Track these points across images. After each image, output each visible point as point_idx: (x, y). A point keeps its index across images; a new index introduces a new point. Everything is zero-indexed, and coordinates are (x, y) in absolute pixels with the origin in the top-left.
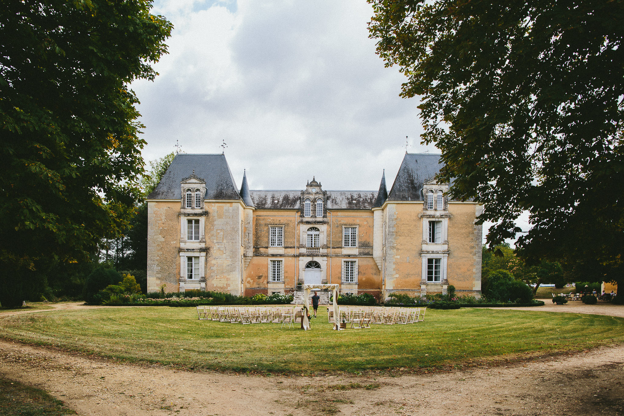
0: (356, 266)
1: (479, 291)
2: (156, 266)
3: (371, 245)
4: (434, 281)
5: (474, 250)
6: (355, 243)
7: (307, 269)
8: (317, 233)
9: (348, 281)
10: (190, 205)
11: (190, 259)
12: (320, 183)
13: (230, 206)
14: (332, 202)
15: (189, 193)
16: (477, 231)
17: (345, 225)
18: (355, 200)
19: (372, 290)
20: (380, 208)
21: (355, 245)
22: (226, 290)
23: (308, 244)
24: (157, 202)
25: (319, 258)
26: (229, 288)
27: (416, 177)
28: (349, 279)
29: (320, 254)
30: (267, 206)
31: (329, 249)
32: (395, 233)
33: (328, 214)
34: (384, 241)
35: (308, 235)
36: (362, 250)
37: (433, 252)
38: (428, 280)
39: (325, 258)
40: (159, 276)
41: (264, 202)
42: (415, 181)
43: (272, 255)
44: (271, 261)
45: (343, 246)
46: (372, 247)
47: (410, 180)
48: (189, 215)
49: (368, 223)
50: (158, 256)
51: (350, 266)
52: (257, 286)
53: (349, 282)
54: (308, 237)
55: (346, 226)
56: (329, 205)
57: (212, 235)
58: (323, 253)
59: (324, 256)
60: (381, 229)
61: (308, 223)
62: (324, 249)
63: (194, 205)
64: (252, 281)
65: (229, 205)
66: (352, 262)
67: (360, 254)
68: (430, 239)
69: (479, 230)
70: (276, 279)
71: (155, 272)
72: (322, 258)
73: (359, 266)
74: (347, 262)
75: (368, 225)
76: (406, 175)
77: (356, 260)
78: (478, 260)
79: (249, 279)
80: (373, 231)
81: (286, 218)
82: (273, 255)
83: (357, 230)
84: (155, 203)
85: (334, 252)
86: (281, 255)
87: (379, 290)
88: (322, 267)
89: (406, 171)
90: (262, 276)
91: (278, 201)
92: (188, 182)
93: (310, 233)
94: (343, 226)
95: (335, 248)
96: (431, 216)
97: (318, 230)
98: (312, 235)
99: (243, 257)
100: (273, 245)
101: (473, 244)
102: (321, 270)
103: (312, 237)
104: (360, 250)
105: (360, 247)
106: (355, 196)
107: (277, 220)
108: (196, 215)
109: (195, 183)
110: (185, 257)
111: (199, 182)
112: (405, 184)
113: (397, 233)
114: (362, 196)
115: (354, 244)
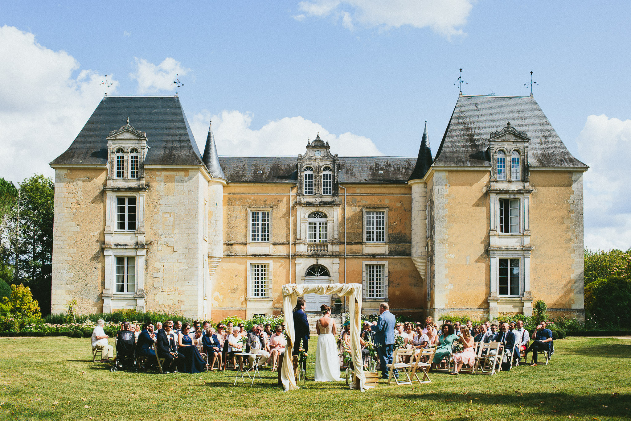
0: (385, 272)
1: (581, 309)
2: (65, 271)
3: (408, 239)
4: (509, 295)
5: (572, 245)
6: (383, 236)
7: (308, 278)
8: (323, 220)
9: (373, 296)
10: (120, 174)
11: (120, 260)
12: (327, 143)
13: (186, 176)
14: (347, 173)
15: (120, 154)
16: (575, 214)
17: (367, 208)
18: (382, 170)
19: (411, 311)
20: (421, 181)
21: (383, 240)
22: (177, 310)
23: (309, 238)
24: (69, 169)
25: (327, 259)
26: (183, 308)
27: (477, 130)
28: (375, 293)
29: (329, 253)
30: (245, 178)
31: (342, 246)
32: (447, 219)
33: (340, 191)
34: (428, 232)
35: (310, 224)
36: (393, 246)
37: (507, 249)
38: (501, 293)
39: (336, 260)
40: (71, 287)
41: (240, 173)
42: (476, 137)
43: (253, 255)
44: (252, 264)
45: (365, 240)
46: (410, 242)
47: (468, 135)
48: (119, 189)
49: (402, 204)
50: (69, 255)
51: (375, 273)
52: (230, 305)
53: (375, 297)
54: (309, 227)
55: (368, 210)
56: (342, 177)
57: (157, 222)
58: (333, 252)
59: (336, 256)
60: (424, 213)
61: (309, 204)
62: (334, 246)
63: (128, 174)
64: (222, 296)
65: (182, 173)
66: (379, 266)
67: (391, 253)
68: (502, 227)
69: (578, 213)
70: (260, 294)
71: (64, 282)
72: (331, 259)
73: (389, 272)
74: (370, 266)
75: (403, 208)
76: (462, 127)
77: (386, 263)
78: (578, 260)
79: (217, 294)
80: (411, 216)
81: (275, 197)
82: (255, 256)
83: (386, 216)
84: (66, 171)
85: (351, 250)
86: (267, 256)
87: (421, 310)
88: (331, 275)
89: (460, 121)
90: (237, 289)
91: (263, 172)
92: (118, 138)
93: (312, 220)
94: (364, 210)
95: (352, 244)
96: (503, 190)
97: (325, 216)
98: (315, 224)
99: (207, 258)
100: (255, 240)
101: (570, 235)
102: (330, 278)
103: (315, 227)
104: (391, 246)
105: (390, 243)
106: (382, 165)
107: (260, 200)
108: (130, 189)
109: (130, 140)
110: (113, 257)
111: (136, 138)
112: (461, 141)
113: (449, 217)
114: (392, 164)
115: (380, 238)
